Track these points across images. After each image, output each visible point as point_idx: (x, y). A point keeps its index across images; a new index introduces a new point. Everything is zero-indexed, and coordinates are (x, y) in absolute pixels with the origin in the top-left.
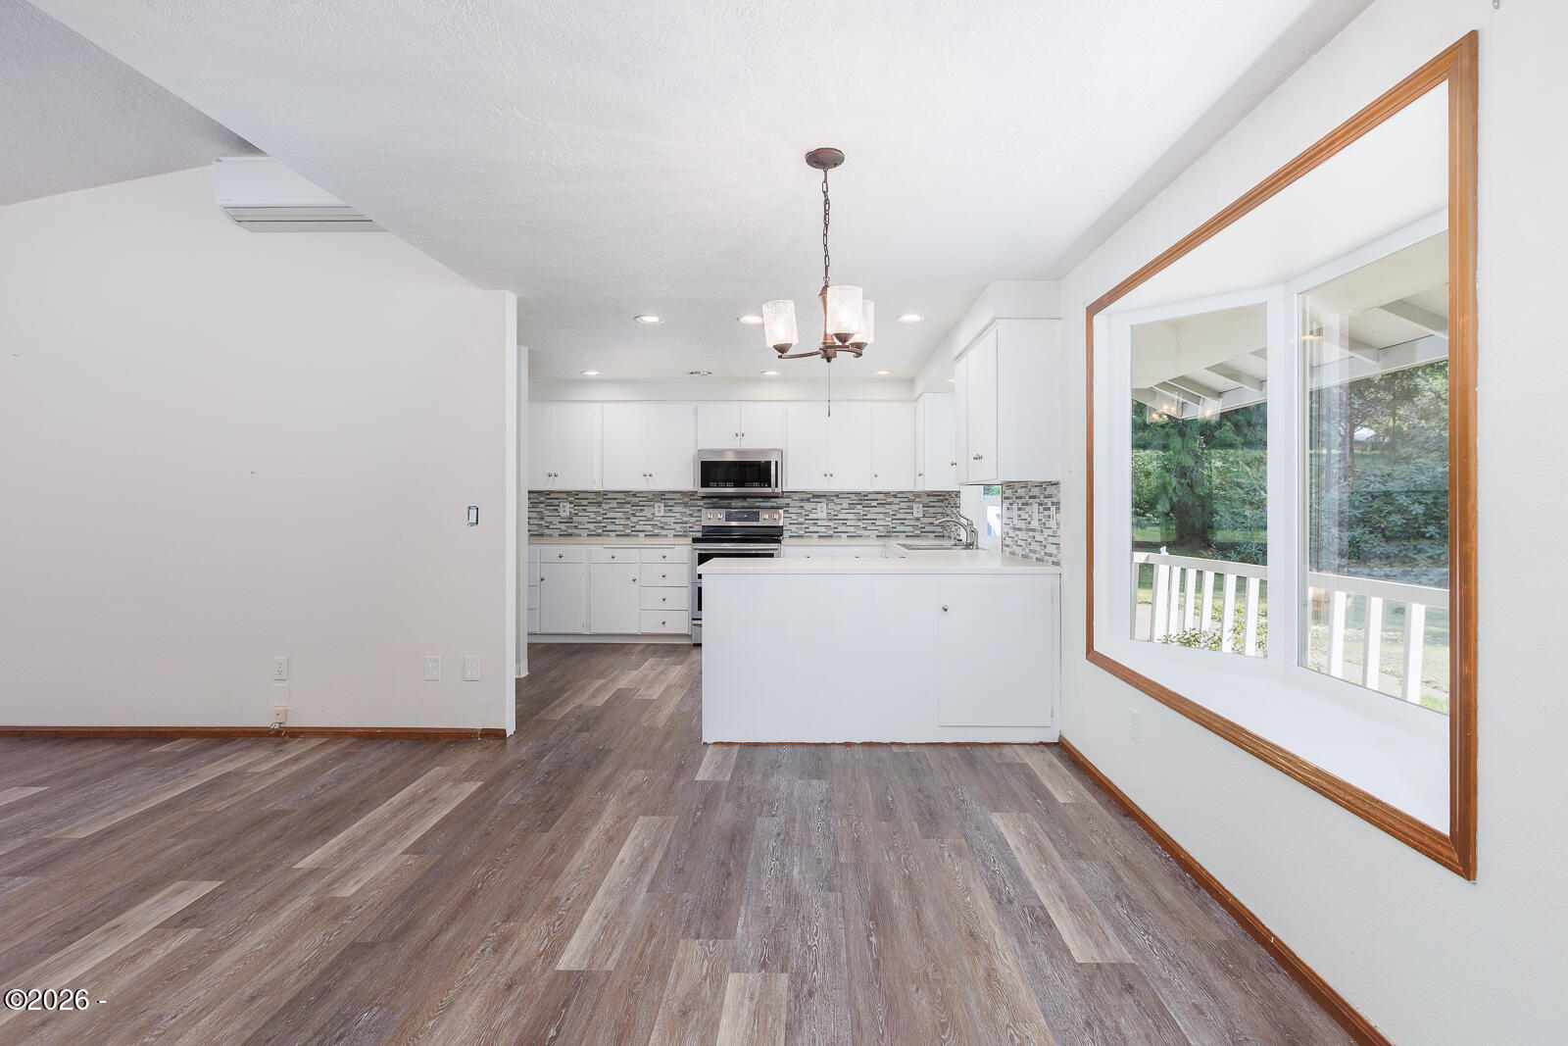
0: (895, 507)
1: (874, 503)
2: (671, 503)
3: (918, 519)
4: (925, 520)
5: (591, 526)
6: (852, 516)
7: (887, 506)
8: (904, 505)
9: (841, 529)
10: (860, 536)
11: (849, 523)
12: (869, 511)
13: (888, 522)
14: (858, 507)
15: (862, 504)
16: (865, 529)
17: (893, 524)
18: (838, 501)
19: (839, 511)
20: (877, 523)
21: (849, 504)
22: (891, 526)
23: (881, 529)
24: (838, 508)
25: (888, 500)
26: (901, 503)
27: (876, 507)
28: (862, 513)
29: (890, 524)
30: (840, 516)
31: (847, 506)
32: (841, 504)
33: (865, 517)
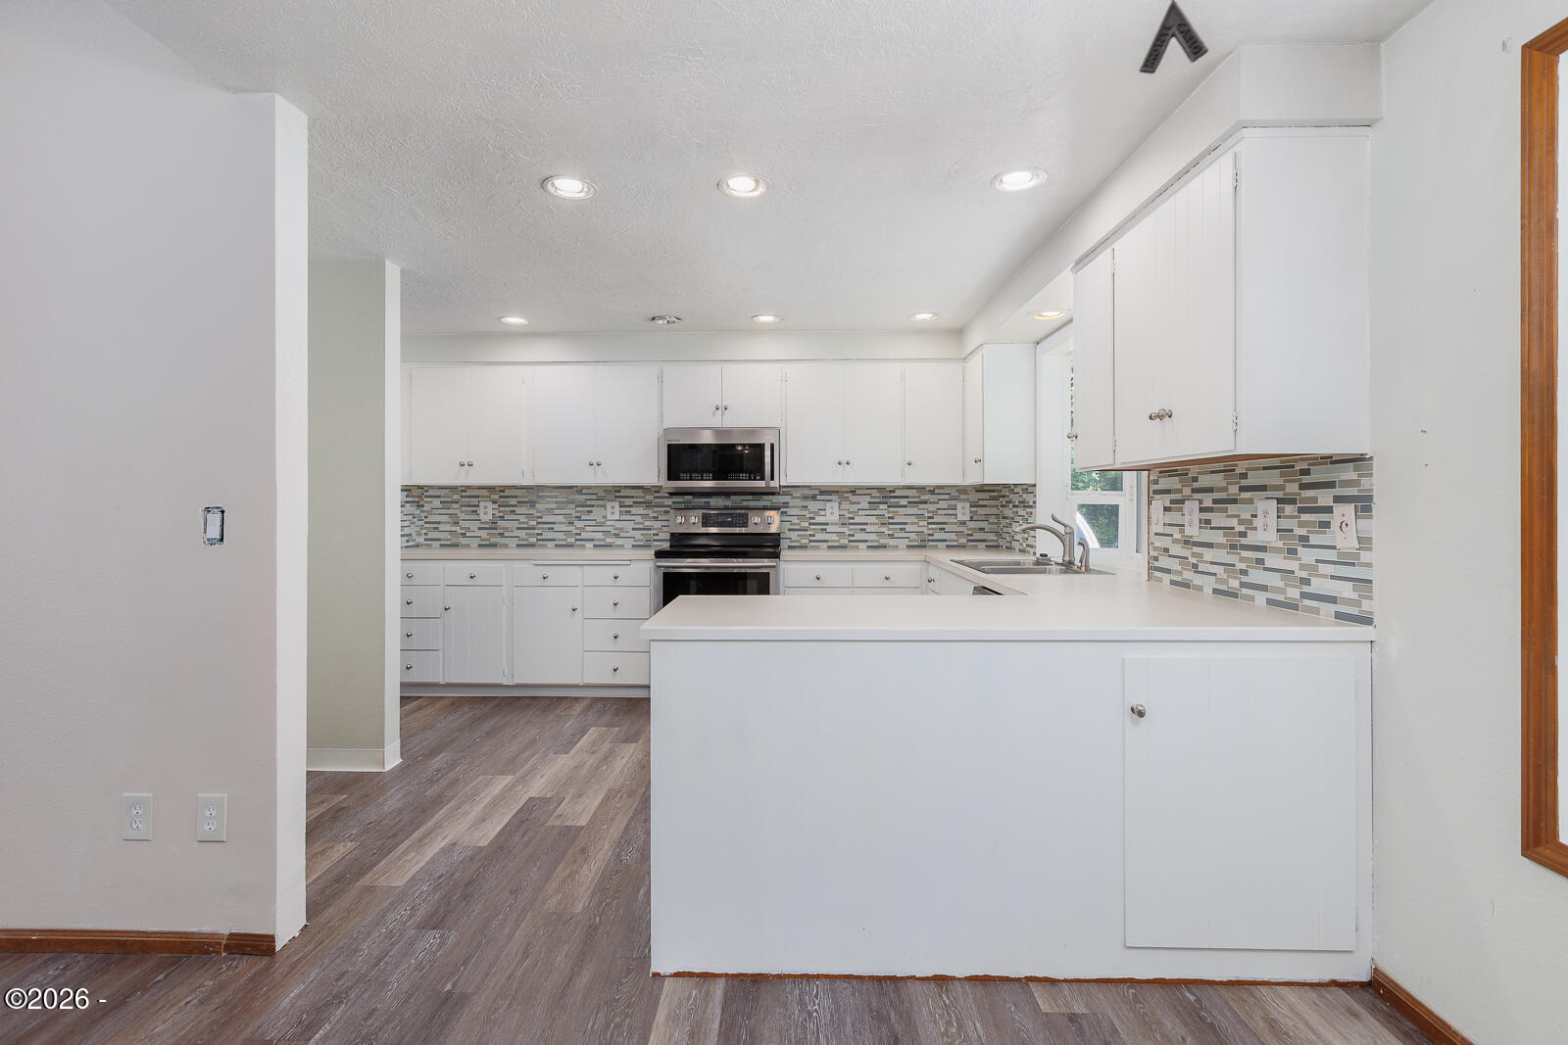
0: (932, 507)
1: (904, 502)
2: (629, 502)
3: (963, 523)
4: (972, 525)
5: (522, 534)
6: (873, 519)
7: (921, 506)
8: (944, 504)
9: (858, 536)
10: (884, 546)
11: (869, 528)
12: (897, 512)
13: (923, 527)
14: (882, 506)
15: (886, 503)
16: (891, 536)
17: (929, 529)
18: (854, 498)
19: (856, 513)
20: (908, 528)
21: (869, 503)
22: (926, 532)
23: (913, 536)
24: (855, 508)
25: (922, 498)
26: (941, 502)
27: (905, 506)
28: (887, 515)
29: (925, 529)
30: (857, 519)
31: (867, 506)
32: (859, 503)
33: (891, 521)
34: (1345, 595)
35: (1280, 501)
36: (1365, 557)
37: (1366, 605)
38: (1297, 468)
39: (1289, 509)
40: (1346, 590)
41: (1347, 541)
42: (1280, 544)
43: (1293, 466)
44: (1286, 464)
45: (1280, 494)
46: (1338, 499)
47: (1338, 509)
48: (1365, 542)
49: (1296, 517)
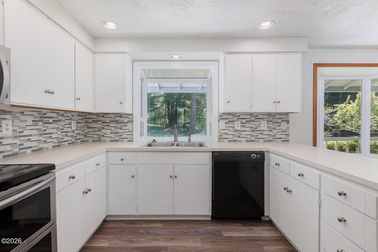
0: (63, 124)
1: (51, 121)
3: (73, 131)
4: (77, 132)
6: (35, 132)
7: (59, 123)
8: (67, 122)
9: (26, 145)
10: (41, 149)
11: (33, 138)
12: (48, 127)
13: (59, 135)
14: (41, 123)
15: (42, 121)
16: (45, 142)
17: (62, 136)
18: (23, 118)
19: (24, 128)
20: (53, 136)
21: (33, 121)
22: (61, 137)
23: (55, 140)
24: (23, 124)
25: (59, 118)
26: (66, 121)
27: (51, 123)
28: (43, 129)
29: (60, 136)
30: (25, 133)
31: (31, 123)
32: (26, 121)
33: (45, 132)
34: (284, 137)
35: (267, 121)
36: (288, 130)
37: (288, 138)
38: (272, 115)
39: (270, 123)
40: (284, 136)
41: (284, 128)
42: (268, 129)
43: (271, 115)
44: (269, 114)
45: (268, 120)
46: (282, 121)
47: (283, 123)
48: (288, 128)
49: (272, 124)
